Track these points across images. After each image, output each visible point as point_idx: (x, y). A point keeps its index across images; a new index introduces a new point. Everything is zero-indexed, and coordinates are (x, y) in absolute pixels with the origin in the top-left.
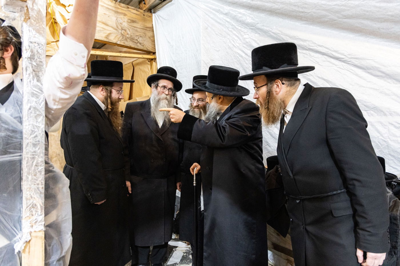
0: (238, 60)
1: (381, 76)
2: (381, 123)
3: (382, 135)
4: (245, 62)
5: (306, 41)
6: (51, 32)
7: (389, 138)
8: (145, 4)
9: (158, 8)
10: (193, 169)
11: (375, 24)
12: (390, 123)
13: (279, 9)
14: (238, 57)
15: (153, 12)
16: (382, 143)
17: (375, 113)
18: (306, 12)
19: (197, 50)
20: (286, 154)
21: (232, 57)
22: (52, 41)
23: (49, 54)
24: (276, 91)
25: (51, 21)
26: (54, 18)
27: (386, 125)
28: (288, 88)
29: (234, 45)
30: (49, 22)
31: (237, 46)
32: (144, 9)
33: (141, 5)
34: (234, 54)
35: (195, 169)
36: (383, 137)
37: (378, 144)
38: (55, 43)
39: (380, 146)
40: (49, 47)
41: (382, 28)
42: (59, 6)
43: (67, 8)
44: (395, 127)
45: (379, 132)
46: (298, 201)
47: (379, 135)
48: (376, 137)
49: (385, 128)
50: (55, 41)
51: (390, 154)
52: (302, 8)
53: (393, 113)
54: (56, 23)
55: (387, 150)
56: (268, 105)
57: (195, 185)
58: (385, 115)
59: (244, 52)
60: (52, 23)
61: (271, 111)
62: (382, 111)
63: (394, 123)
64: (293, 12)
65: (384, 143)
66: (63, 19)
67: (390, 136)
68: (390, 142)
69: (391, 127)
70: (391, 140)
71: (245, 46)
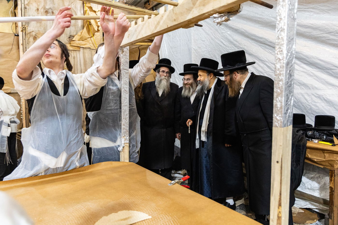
0: (219, 48)
1: (308, 64)
2: (307, 94)
3: (307, 102)
4: (223, 49)
5: (262, 38)
6: (87, 31)
7: (311, 103)
8: (149, 4)
9: (158, 7)
10: (188, 123)
11: (303, 29)
12: (312, 94)
13: (245, 15)
14: (218, 46)
15: (154, 9)
16: (308, 107)
17: (304, 88)
18: (262, 18)
19: (189, 40)
20: (240, 110)
21: (214, 46)
22: (88, 37)
23: (86, 47)
24: (235, 78)
25: (87, 23)
26: (89, 22)
27: (310, 96)
28: (241, 75)
29: (215, 37)
30: (86, 24)
31: (218, 38)
32: (149, 8)
33: (146, 5)
34: (215, 43)
35: (190, 123)
36: (308, 103)
37: (305, 107)
38: (90, 39)
39: (307, 108)
40: (86, 41)
41: (306, 32)
42: (92, 12)
43: (96, 13)
44: (315, 96)
45: (306, 100)
46: (245, 135)
47: (306, 101)
48: (304, 102)
49: (310, 97)
50: (90, 37)
51: (312, 113)
52: (260, 15)
53: (314, 88)
54: (90, 24)
55: (310, 111)
56: (231, 85)
57: (189, 133)
58: (310, 89)
59: (222, 42)
60: (88, 25)
61: (233, 88)
62: (308, 86)
63: (315, 94)
64: (254, 17)
65: (309, 106)
66: (95, 22)
67: (312, 102)
68: (312, 105)
69: (313, 97)
70: (312, 104)
71: (223, 38)
